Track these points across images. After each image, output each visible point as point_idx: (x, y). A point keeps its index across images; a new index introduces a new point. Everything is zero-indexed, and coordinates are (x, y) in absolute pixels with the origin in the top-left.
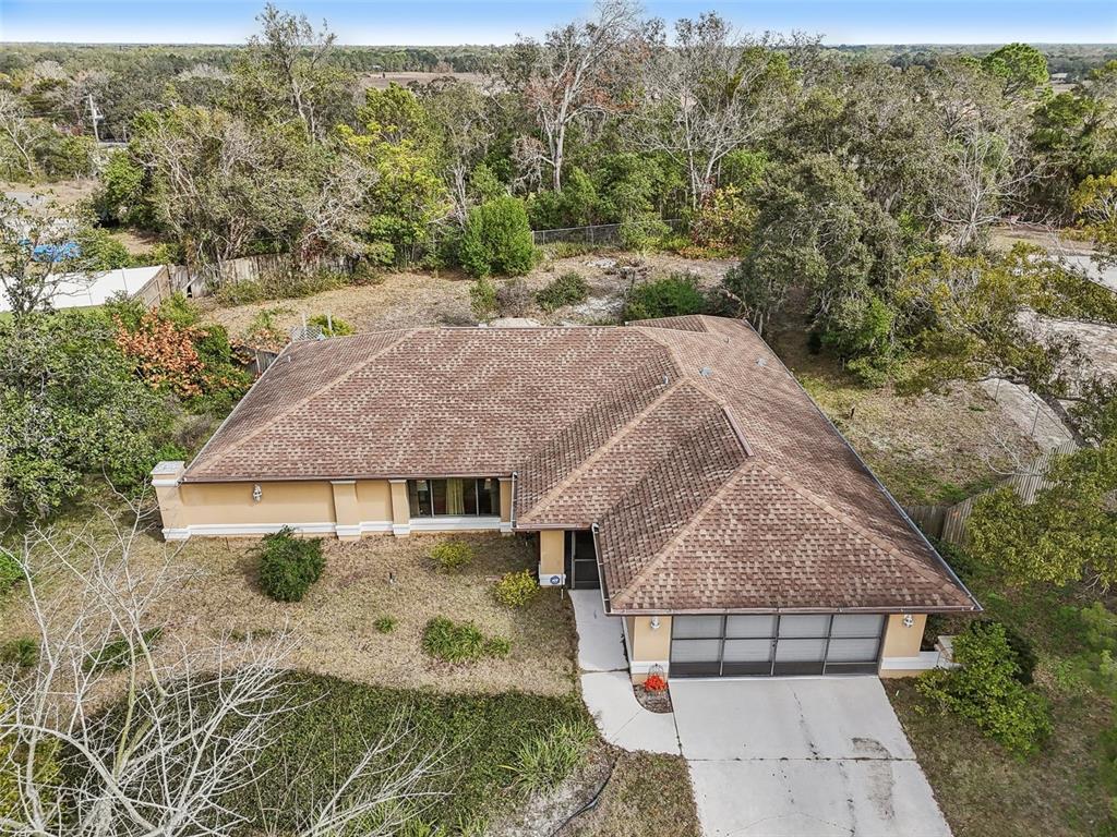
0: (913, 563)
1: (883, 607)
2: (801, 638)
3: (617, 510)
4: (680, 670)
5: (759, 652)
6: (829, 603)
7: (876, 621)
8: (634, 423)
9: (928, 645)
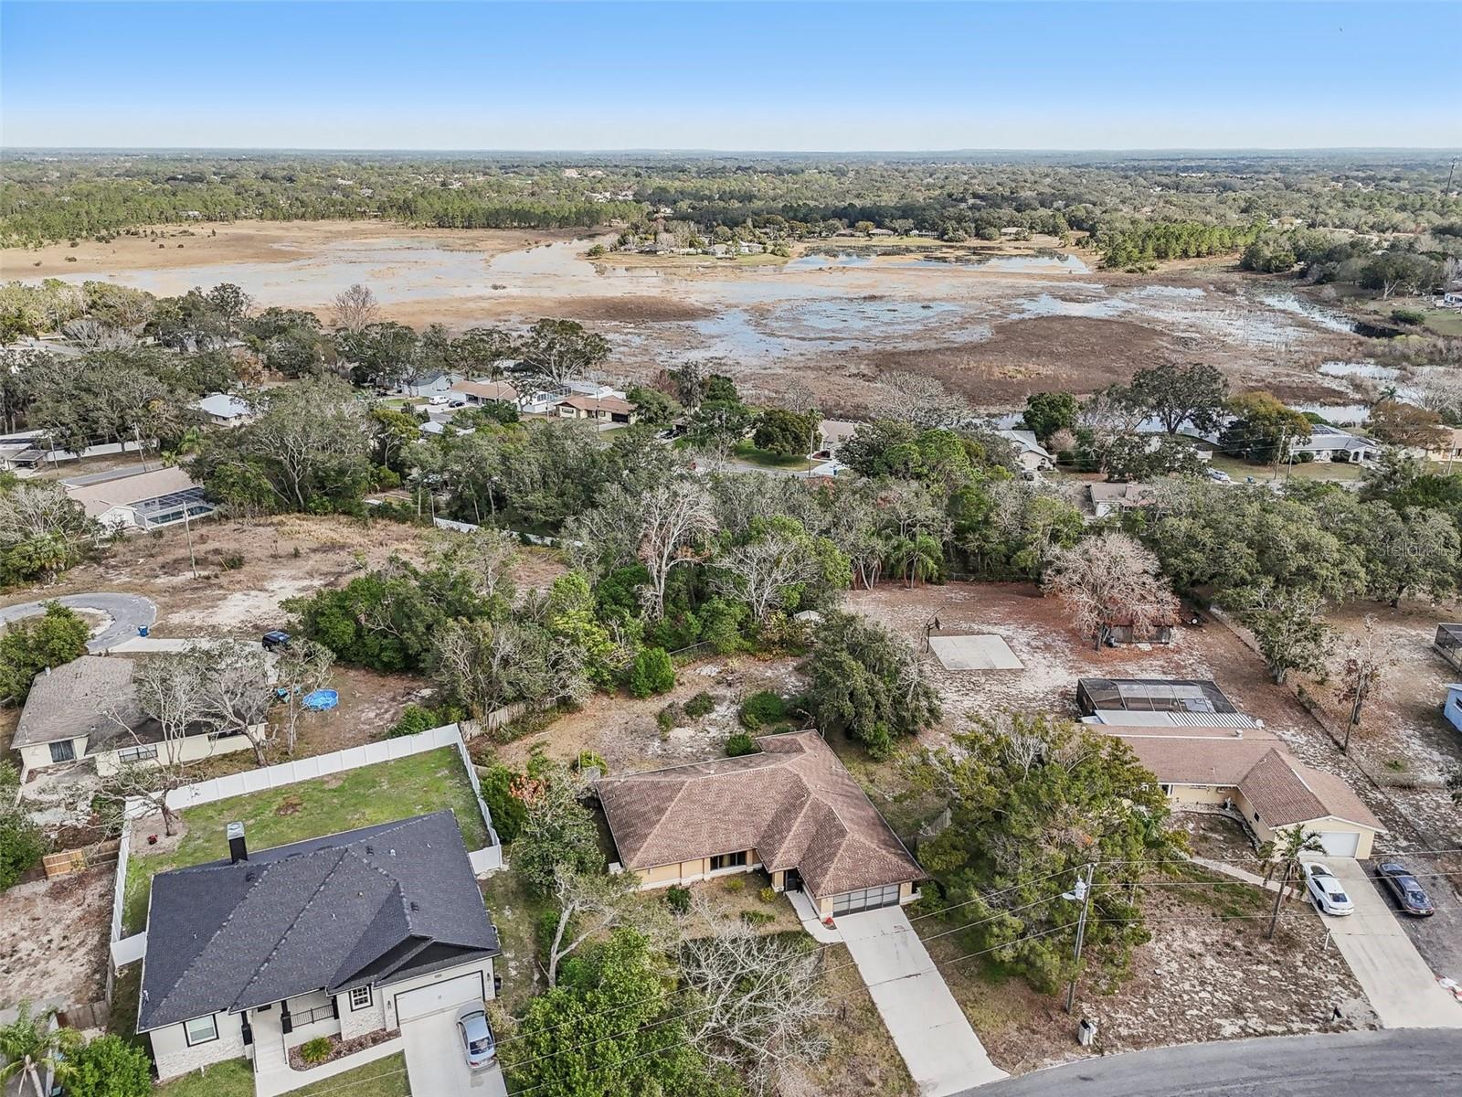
0: (906, 865)
1: (898, 881)
2: (874, 896)
3: (804, 859)
4: (836, 914)
5: (861, 904)
6: (882, 883)
7: (896, 888)
8: (799, 820)
9: (914, 891)
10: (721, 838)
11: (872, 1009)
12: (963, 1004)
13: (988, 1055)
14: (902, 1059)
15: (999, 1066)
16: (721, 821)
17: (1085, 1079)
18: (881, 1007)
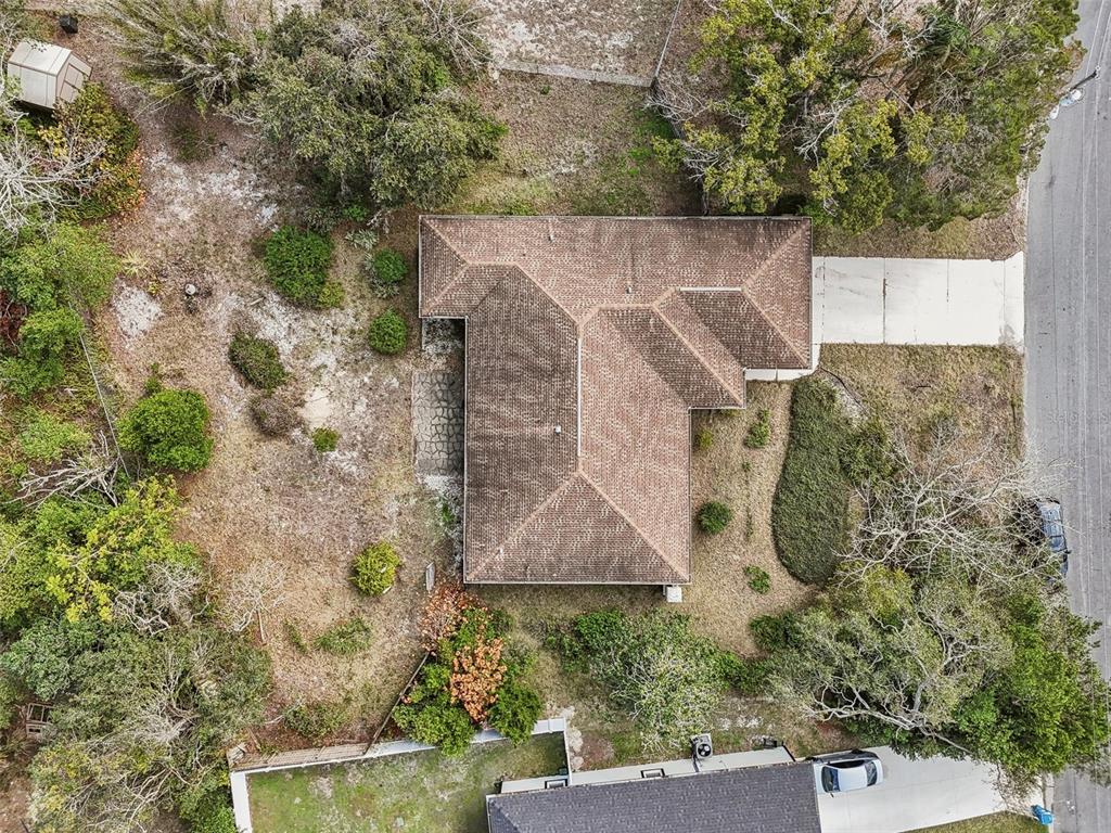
8: (684, 339)
10: (670, 450)
11: (911, 352)
12: (933, 254)
13: (993, 259)
14: (974, 346)
15: (1009, 256)
16: (646, 442)
17: (1051, 183)
18: (911, 341)
